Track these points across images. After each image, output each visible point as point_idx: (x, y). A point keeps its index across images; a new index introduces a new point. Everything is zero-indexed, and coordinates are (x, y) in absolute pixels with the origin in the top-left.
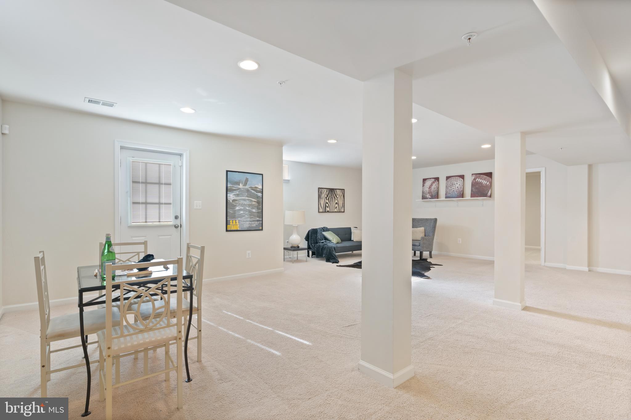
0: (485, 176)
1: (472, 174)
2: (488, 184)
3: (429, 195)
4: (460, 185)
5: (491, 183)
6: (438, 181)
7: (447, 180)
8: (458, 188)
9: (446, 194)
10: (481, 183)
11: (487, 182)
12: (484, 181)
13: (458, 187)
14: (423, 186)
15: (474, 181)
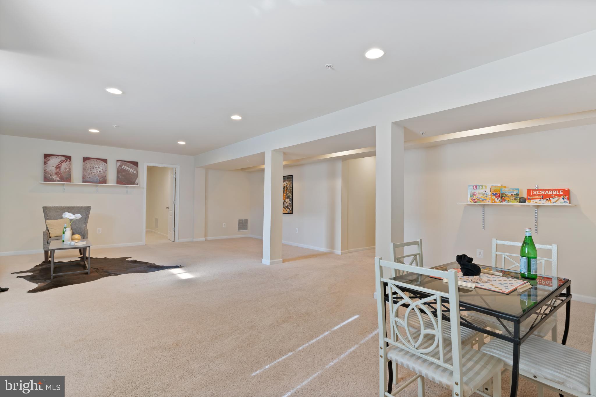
0: (132, 165)
1: (117, 160)
2: (135, 173)
3: (56, 176)
4: (102, 169)
5: (137, 172)
6: (70, 160)
7: (84, 161)
8: (100, 173)
9: (83, 178)
10: (127, 171)
11: (134, 171)
12: (131, 169)
13: (100, 172)
14: (44, 164)
15: (120, 168)
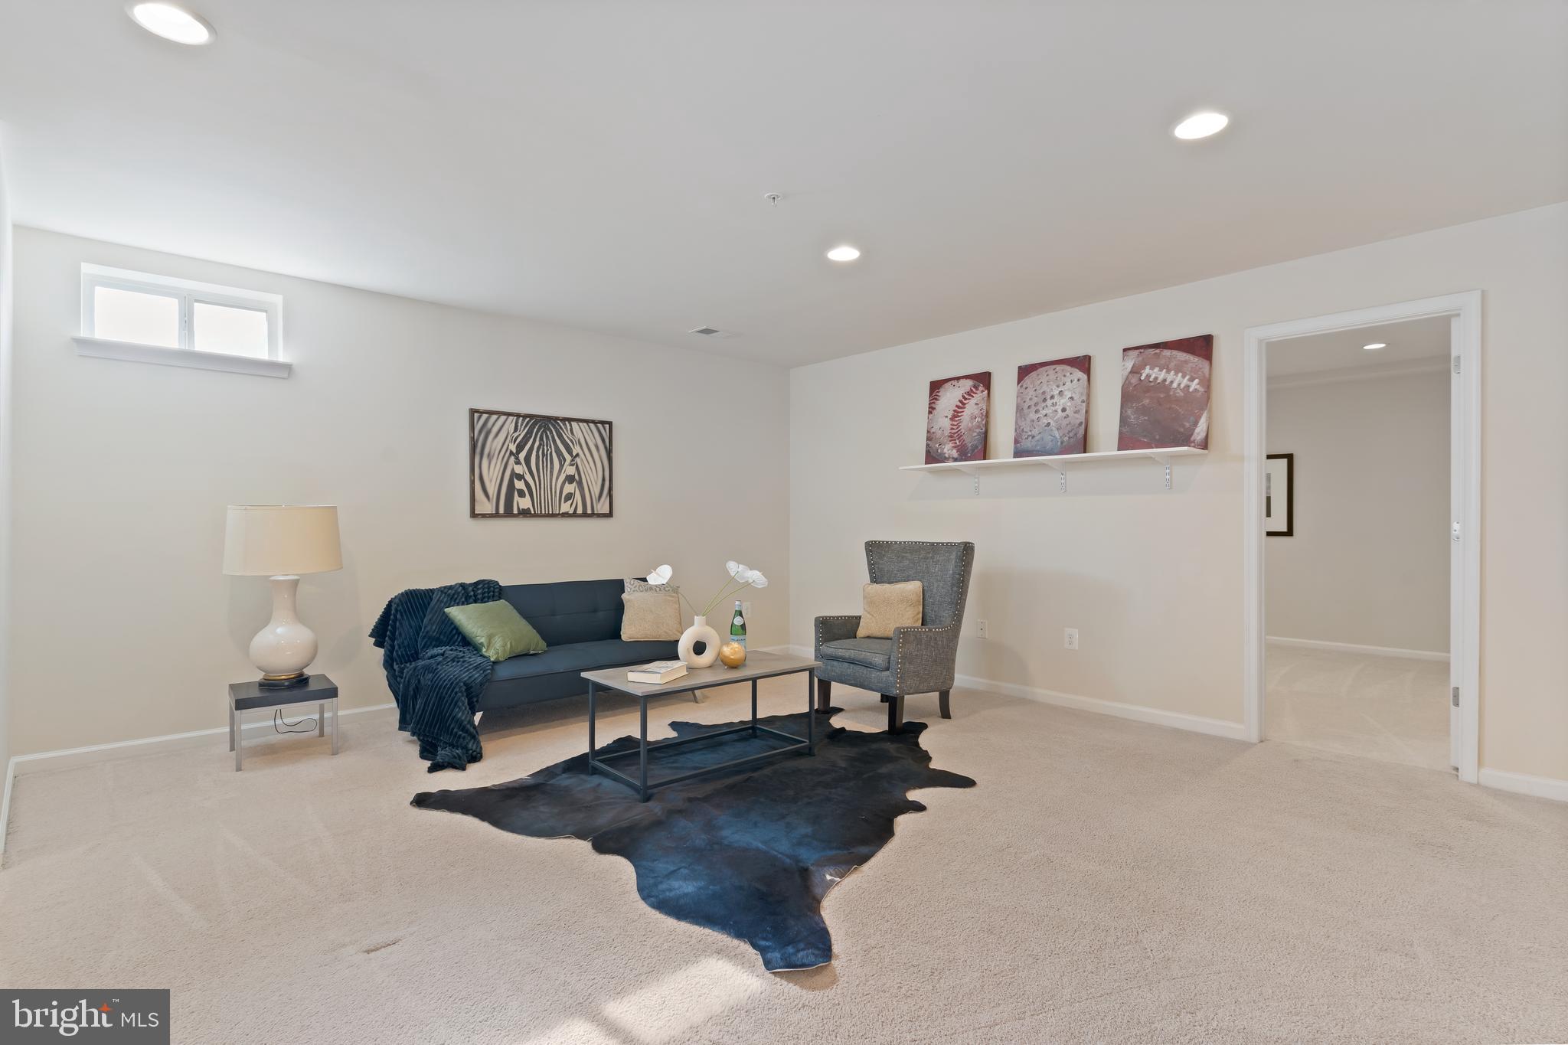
0: (1181, 356)
1: (1125, 350)
2: (1196, 390)
3: (951, 445)
4: (1072, 398)
5: (1207, 384)
6: (988, 387)
7: (1020, 379)
8: (1064, 414)
9: (1016, 441)
10: (1164, 386)
11: (1192, 380)
12: (1176, 374)
13: (1064, 410)
14: (930, 413)
15: (1134, 380)
